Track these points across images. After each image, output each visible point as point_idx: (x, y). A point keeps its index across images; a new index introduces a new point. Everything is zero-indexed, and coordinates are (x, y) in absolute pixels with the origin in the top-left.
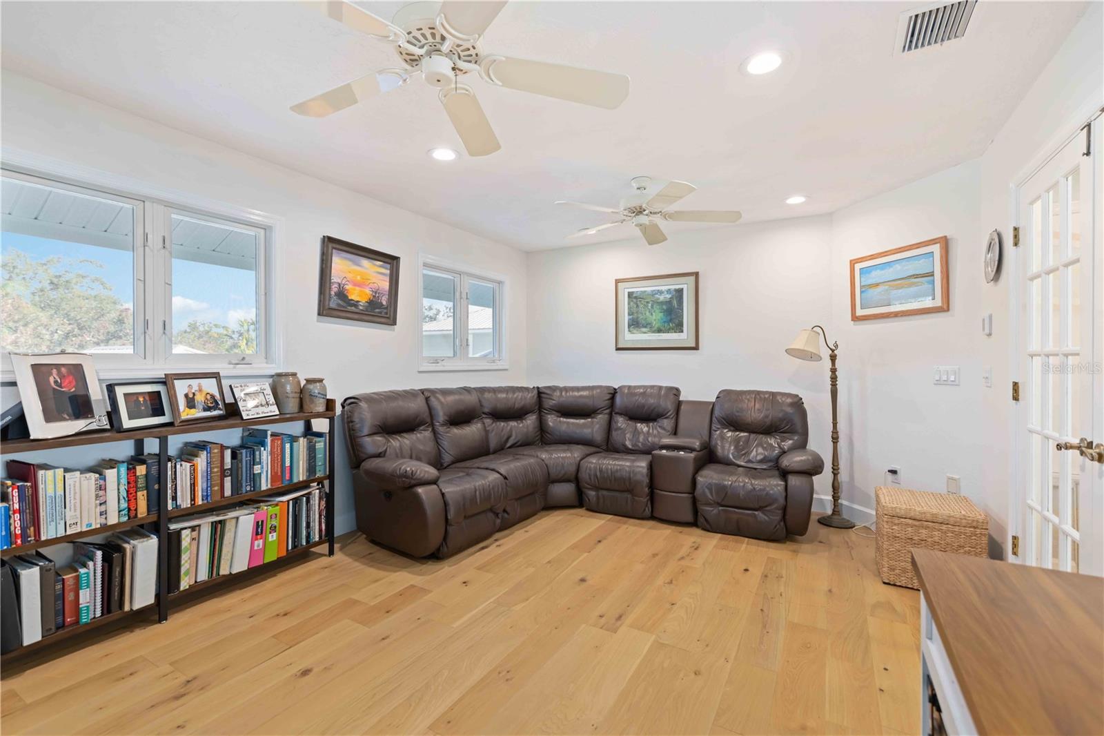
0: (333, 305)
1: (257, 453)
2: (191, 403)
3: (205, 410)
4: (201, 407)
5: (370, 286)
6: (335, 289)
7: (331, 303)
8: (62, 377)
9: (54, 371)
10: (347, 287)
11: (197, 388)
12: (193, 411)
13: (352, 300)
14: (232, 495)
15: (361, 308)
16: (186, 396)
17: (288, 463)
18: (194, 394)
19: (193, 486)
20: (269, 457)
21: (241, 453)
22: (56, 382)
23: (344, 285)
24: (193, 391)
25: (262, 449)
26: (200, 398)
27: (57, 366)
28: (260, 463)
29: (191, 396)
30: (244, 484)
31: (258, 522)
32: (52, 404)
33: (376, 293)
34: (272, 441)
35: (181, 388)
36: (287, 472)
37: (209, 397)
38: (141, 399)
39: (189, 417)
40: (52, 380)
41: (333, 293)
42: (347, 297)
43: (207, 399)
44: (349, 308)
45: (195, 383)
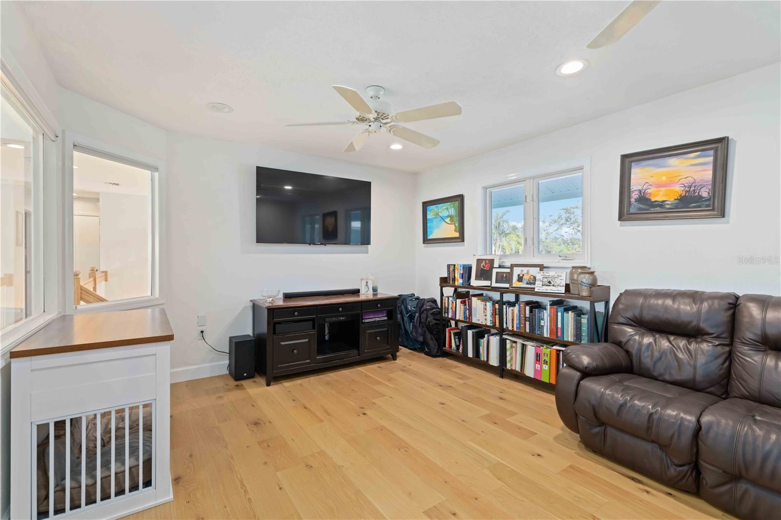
0: (632, 210)
1: (542, 313)
2: (520, 279)
3: (527, 284)
4: (526, 282)
5: (680, 182)
6: (635, 196)
7: (631, 209)
8: (486, 264)
9: (484, 262)
10: (649, 191)
11: (526, 272)
12: (520, 283)
13: (656, 201)
14: (529, 333)
15: (668, 207)
16: (519, 275)
17: (559, 325)
18: (523, 275)
19: (513, 320)
20: (549, 318)
21: (535, 311)
22: (483, 266)
23: (646, 190)
24: (523, 273)
25: (544, 311)
26: (526, 277)
27: (485, 260)
28: (543, 319)
29: (521, 275)
30: (537, 329)
31: (537, 354)
32: (479, 274)
33: (690, 187)
34: (550, 308)
35: (517, 271)
36: (559, 331)
37: (532, 277)
38: (505, 275)
39: (518, 286)
40: (482, 265)
41: (633, 200)
42: (649, 200)
43: (530, 278)
44: (653, 210)
45: (525, 269)
